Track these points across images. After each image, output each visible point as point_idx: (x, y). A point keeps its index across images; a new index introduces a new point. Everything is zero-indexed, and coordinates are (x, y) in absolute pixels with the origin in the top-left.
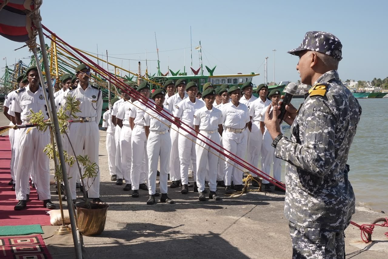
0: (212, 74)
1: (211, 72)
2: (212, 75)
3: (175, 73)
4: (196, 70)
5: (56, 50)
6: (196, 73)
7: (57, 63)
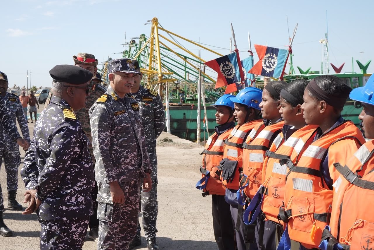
0: (365, 71)
1: (364, 68)
2: (366, 73)
3: (305, 71)
4: (338, 67)
5: (159, 42)
6: (338, 70)
7: (160, 61)
